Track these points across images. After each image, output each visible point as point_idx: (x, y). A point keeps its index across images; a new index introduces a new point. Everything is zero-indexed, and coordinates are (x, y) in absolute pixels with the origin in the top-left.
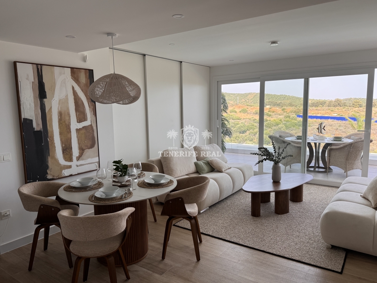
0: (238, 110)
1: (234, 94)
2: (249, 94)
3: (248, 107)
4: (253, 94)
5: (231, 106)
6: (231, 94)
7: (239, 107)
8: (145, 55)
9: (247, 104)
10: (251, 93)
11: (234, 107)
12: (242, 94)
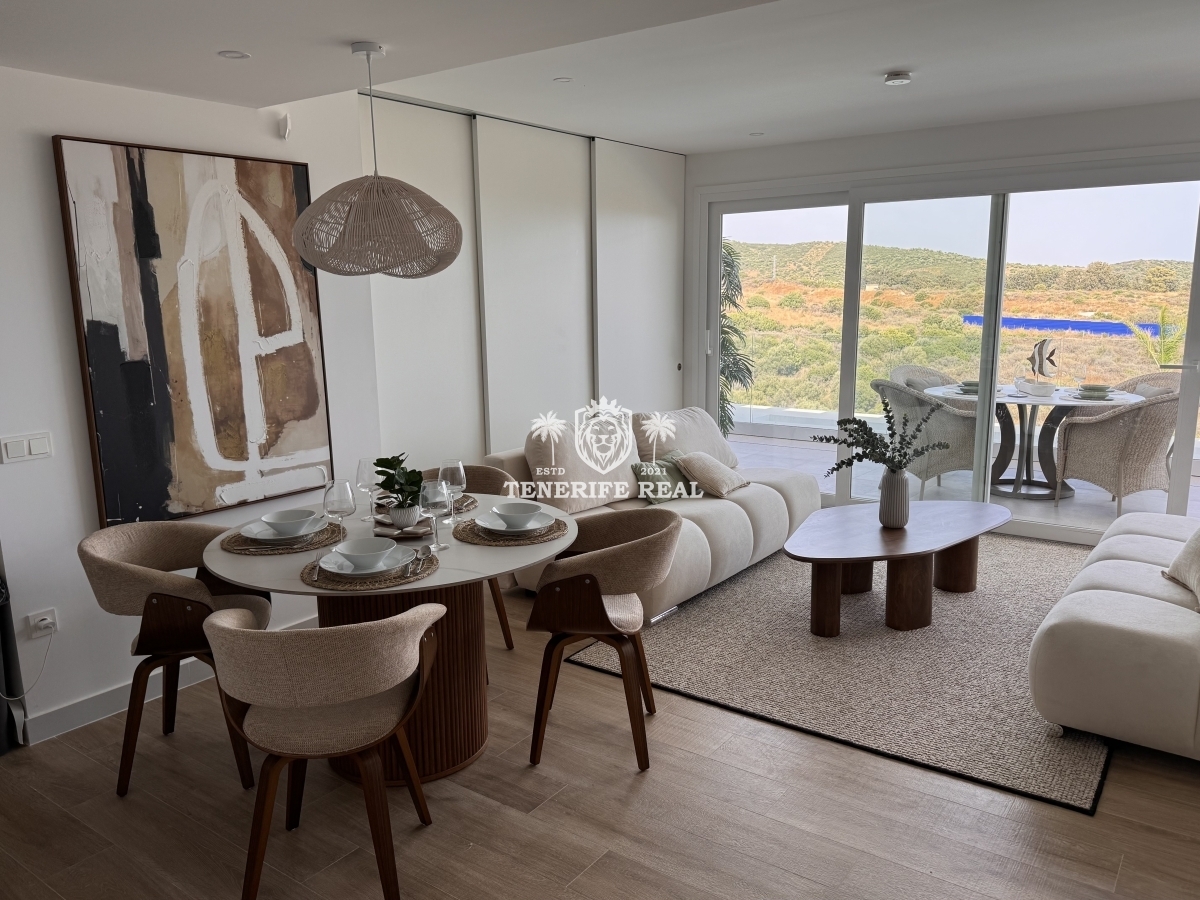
0: (772, 299)
1: (763, 247)
2: (812, 245)
3: (807, 288)
4: (822, 248)
5: (750, 285)
6: (754, 246)
7: (778, 290)
8: (473, 116)
9: (805, 279)
10: (819, 243)
11: (761, 289)
12: (788, 246)
